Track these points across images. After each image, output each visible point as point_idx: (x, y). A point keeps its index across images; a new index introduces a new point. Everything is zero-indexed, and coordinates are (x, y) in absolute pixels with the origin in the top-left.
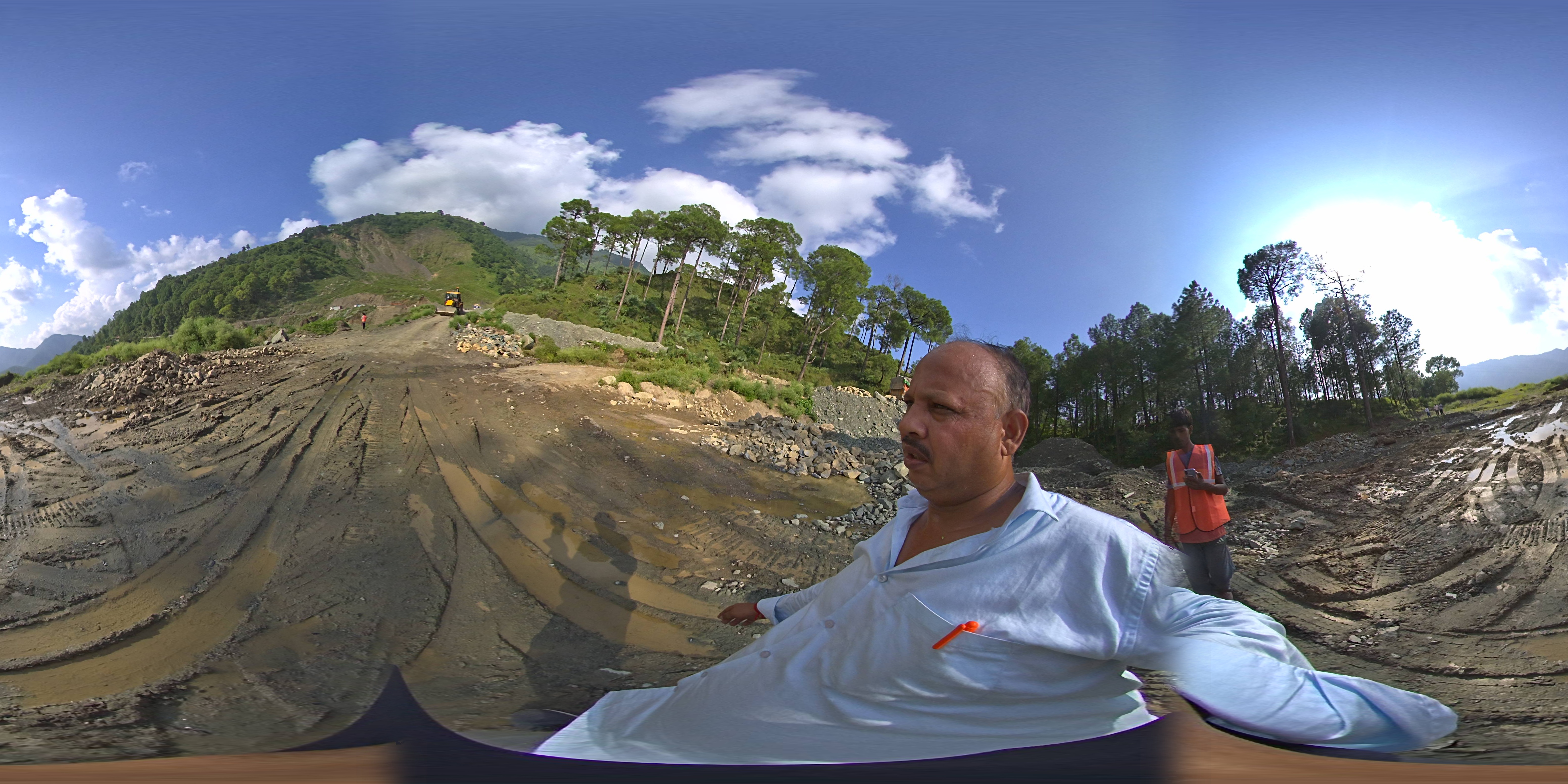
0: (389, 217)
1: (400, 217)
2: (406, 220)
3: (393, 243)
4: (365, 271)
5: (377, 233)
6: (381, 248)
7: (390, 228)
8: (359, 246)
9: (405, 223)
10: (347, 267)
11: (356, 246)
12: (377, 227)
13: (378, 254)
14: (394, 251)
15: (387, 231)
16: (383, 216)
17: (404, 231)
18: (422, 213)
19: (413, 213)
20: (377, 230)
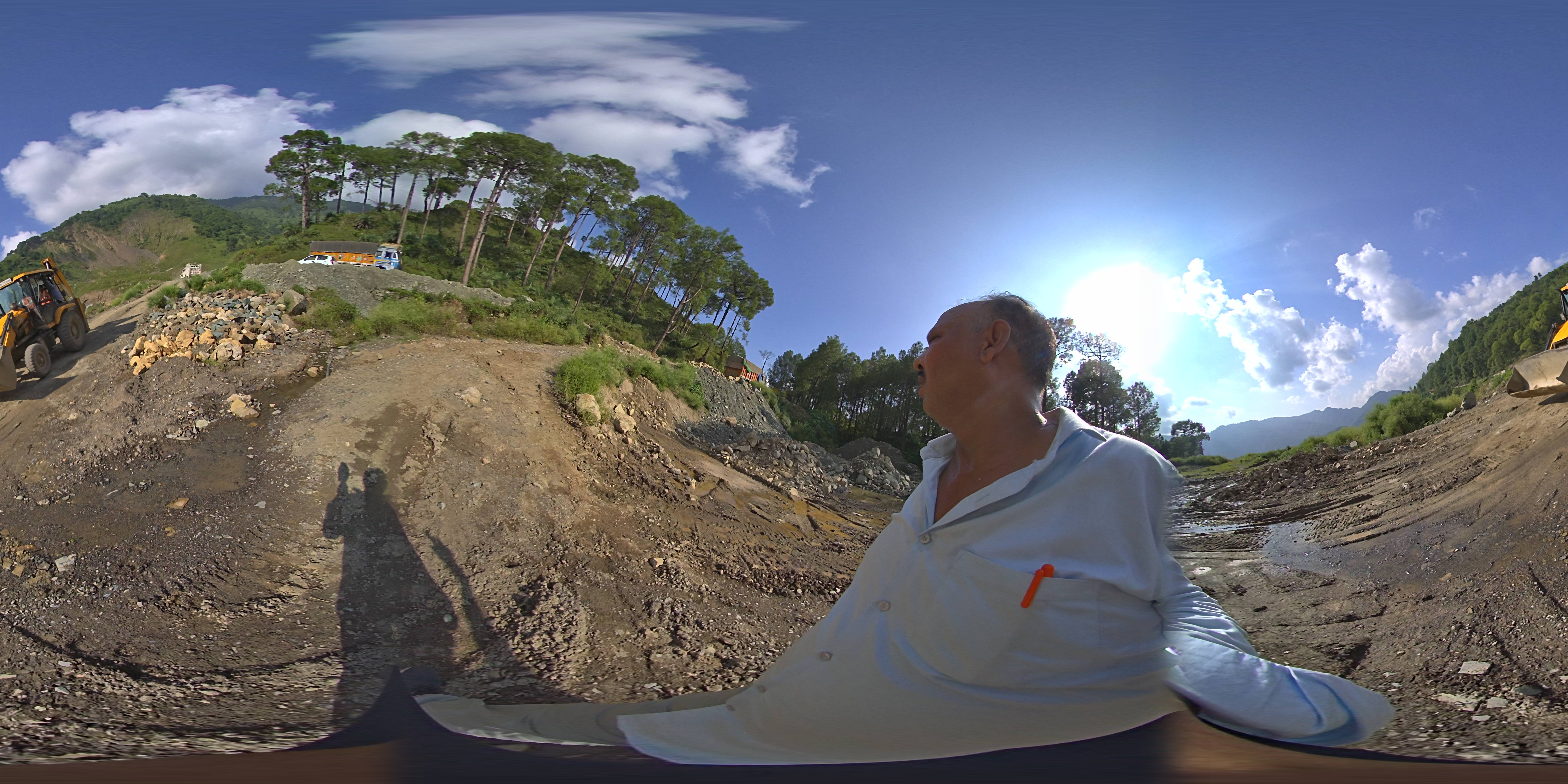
0: (95, 212)
1: (106, 210)
2: (113, 211)
3: (108, 235)
4: (90, 270)
5: (90, 230)
6: (100, 244)
7: (101, 222)
8: (76, 247)
9: (112, 214)
10: (70, 271)
11: (74, 248)
12: (88, 224)
13: (98, 250)
14: (113, 243)
15: (99, 226)
16: (89, 212)
17: (115, 222)
18: (125, 200)
19: (116, 203)
20: (89, 227)
